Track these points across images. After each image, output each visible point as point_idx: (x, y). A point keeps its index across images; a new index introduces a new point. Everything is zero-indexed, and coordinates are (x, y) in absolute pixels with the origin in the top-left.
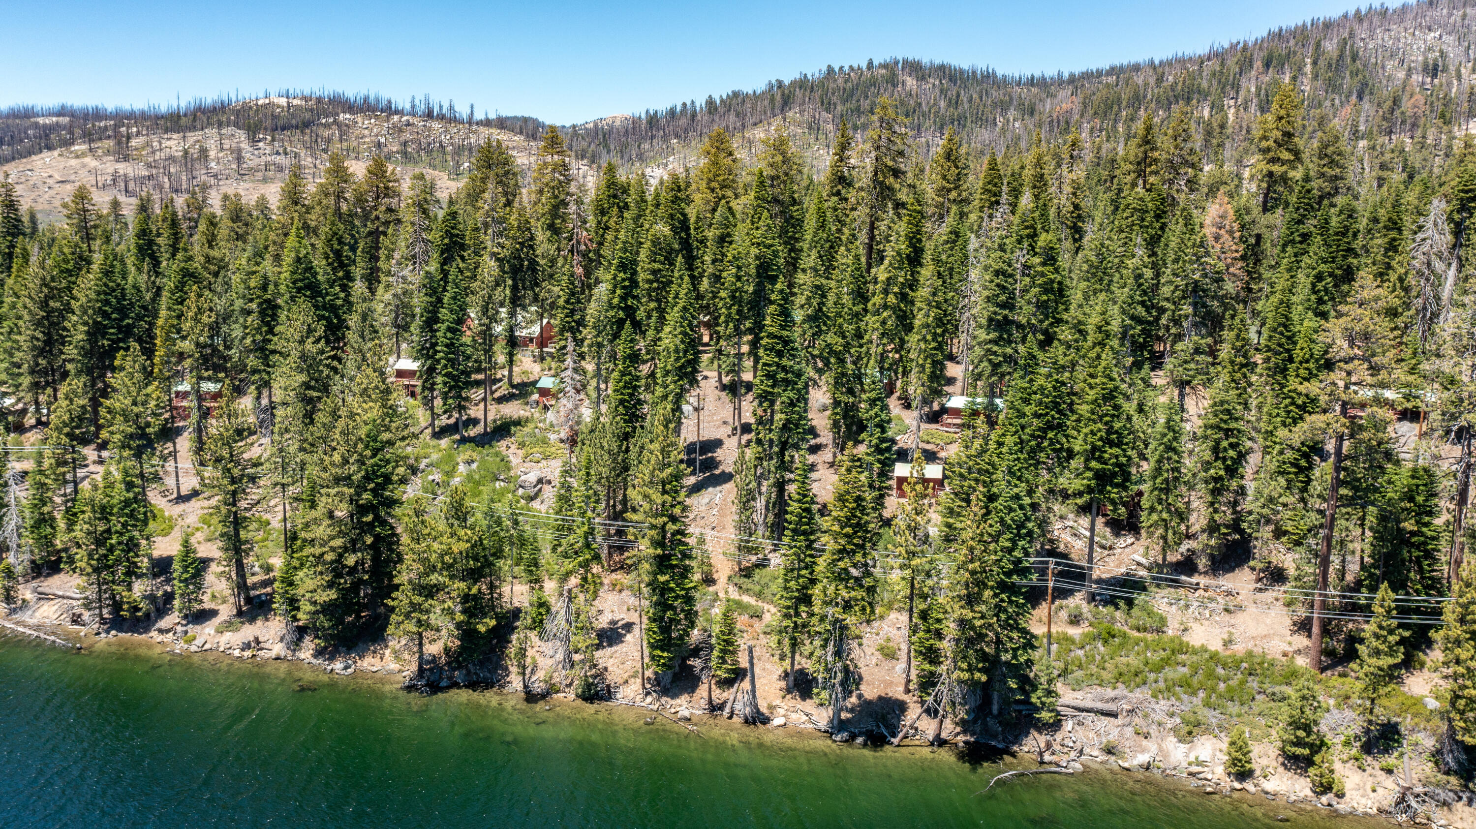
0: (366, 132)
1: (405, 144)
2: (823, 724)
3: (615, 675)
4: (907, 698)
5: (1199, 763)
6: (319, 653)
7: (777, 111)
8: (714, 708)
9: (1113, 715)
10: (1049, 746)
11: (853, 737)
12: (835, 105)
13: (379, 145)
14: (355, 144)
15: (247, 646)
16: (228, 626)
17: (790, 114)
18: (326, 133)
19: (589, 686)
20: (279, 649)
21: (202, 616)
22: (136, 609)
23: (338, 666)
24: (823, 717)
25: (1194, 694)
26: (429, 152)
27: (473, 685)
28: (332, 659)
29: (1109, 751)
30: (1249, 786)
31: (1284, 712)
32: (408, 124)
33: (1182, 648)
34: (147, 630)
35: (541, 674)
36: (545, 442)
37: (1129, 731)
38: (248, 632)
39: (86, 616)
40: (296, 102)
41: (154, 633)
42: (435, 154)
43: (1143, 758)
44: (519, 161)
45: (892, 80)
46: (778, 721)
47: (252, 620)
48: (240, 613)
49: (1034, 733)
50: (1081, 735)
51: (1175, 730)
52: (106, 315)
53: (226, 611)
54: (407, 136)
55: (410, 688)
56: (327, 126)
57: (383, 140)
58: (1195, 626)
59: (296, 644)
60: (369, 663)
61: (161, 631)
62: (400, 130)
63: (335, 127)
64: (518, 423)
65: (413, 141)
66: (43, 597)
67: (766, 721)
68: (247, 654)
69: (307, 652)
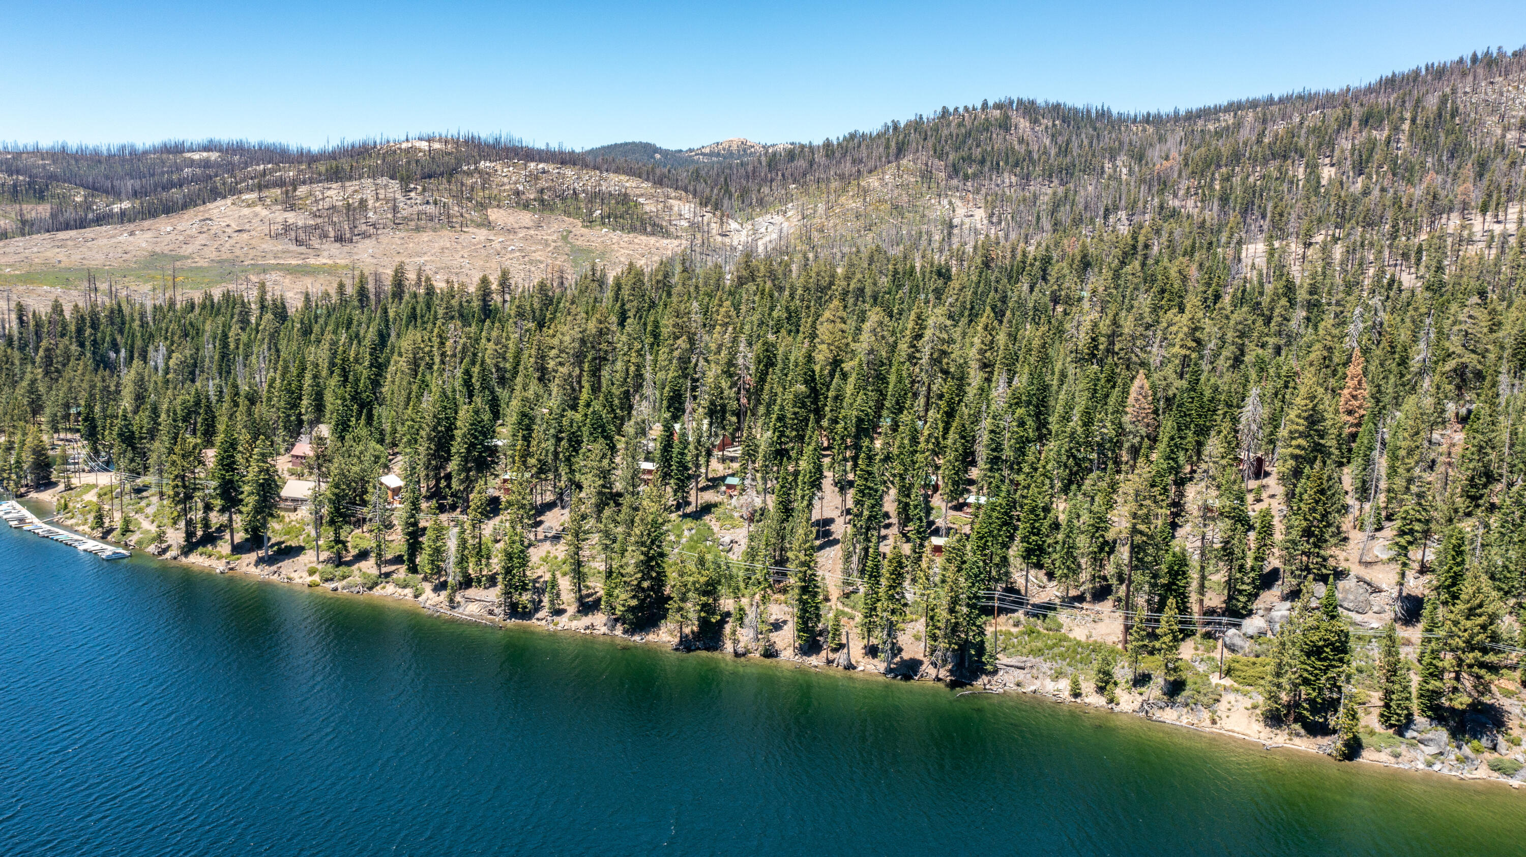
0: (506, 180)
1: (542, 191)
2: (882, 670)
3: (779, 645)
4: (925, 660)
5: (1058, 690)
6: (625, 632)
7: (892, 158)
8: (829, 662)
9: (1023, 668)
10: (989, 682)
11: (896, 676)
12: (947, 154)
13: (518, 193)
14: (495, 192)
15: (587, 628)
16: (573, 618)
17: (904, 162)
18: (469, 181)
19: (766, 650)
20: (604, 629)
21: (559, 612)
22: (526, 607)
23: (637, 638)
24: (882, 667)
25: (1065, 660)
26: (564, 199)
27: (708, 649)
28: (632, 635)
29: (1018, 685)
30: (1078, 700)
31: (1096, 665)
32: (544, 172)
33: (1066, 639)
34: (530, 619)
35: (742, 644)
36: (732, 517)
37: (1029, 676)
38: (586, 620)
39: (496, 611)
40: (436, 146)
41: (534, 621)
42: (569, 201)
43: (1033, 688)
44: (647, 208)
45: (1005, 125)
46: (860, 668)
47: (586, 615)
48: (579, 611)
49: (984, 677)
50: (1006, 677)
51: (1050, 676)
52: (476, 438)
53: (572, 609)
54: (542, 184)
55: (677, 649)
56: (469, 174)
57: (521, 188)
58: (1076, 629)
59: (613, 628)
60: (651, 637)
61: (539, 619)
62: (537, 178)
63: (476, 175)
64: (715, 505)
65: (549, 189)
66: (469, 600)
67: (855, 668)
68: (588, 632)
69: (619, 631)
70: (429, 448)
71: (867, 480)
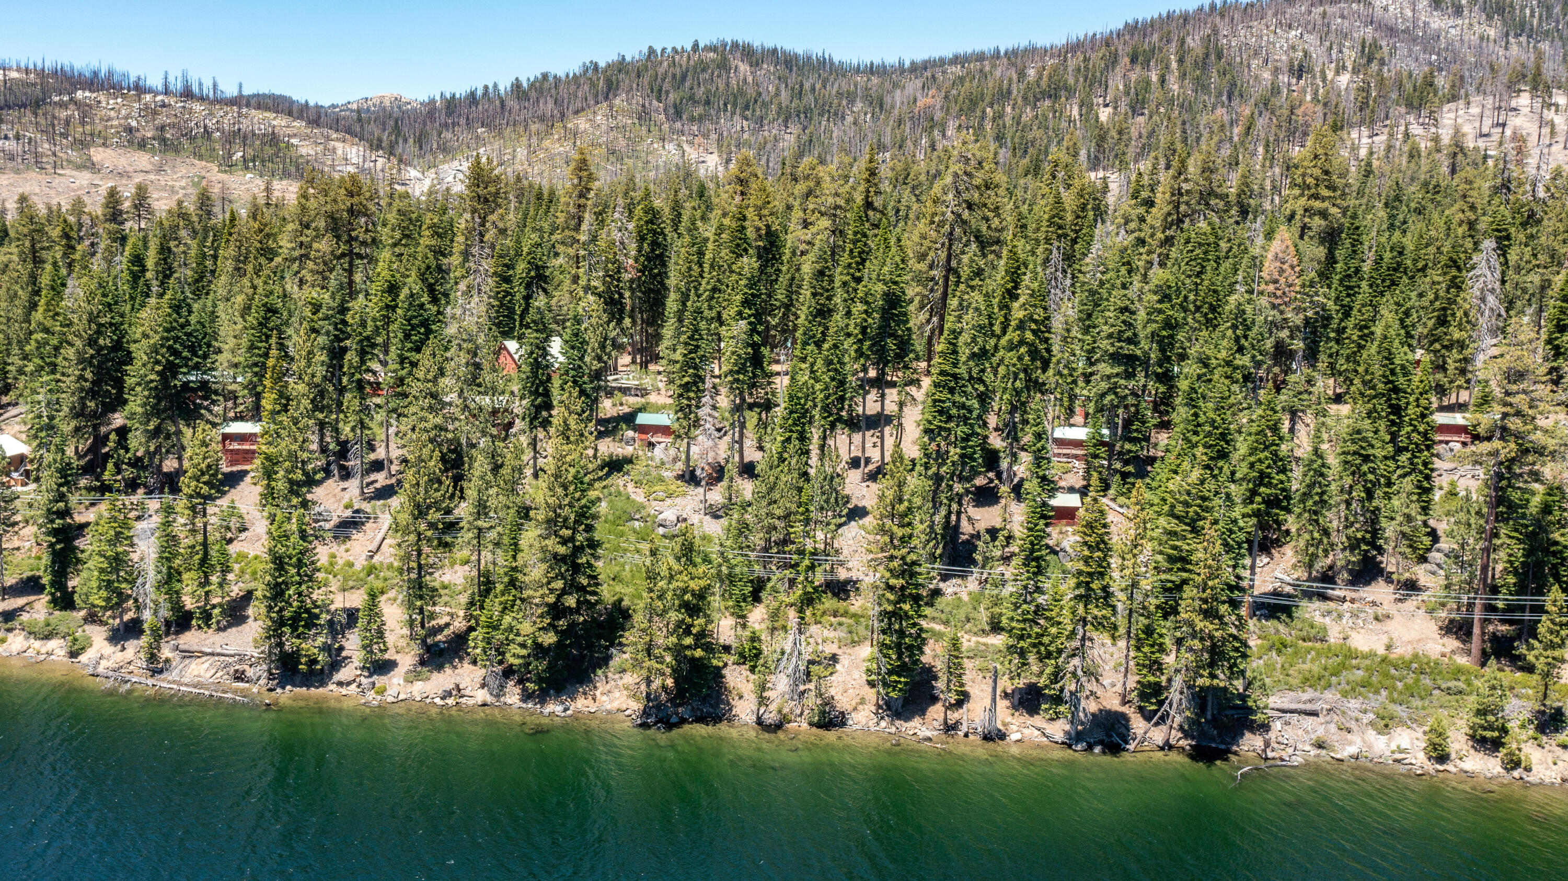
2: (1059, 736)
3: (843, 702)
4: (1125, 709)
5: (1401, 751)
6: (527, 696)
8: (950, 728)
9: (1314, 714)
10: (1267, 744)
11: (1090, 747)
15: (447, 694)
16: (413, 676)
19: (823, 713)
20: (482, 695)
21: (382, 667)
22: (314, 661)
23: (554, 708)
24: (1059, 730)
25: (1377, 692)
27: (701, 719)
28: (543, 702)
29: (1320, 745)
30: (1450, 767)
33: (1351, 654)
34: (323, 684)
35: (773, 707)
37: (1333, 728)
38: (442, 680)
39: (250, 672)
41: (332, 687)
43: (1352, 750)
46: (1015, 736)
47: (440, 668)
48: (422, 663)
49: (1248, 735)
50: (1290, 734)
51: (1371, 724)
52: (176, 353)
53: (406, 660)
55: (644, 725)
56: (63, 105)
58: (1354, 634)
59: (500, 692)
60: (581, 704)
61: (340, 684)
63: (72, 107)
66: (188, 654)
67: (1002, 736)
68: (450, 701)
69: (513, 696)
70: (81, 378)
71: (952, 391)
